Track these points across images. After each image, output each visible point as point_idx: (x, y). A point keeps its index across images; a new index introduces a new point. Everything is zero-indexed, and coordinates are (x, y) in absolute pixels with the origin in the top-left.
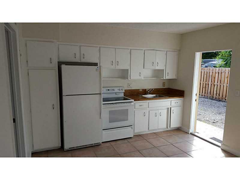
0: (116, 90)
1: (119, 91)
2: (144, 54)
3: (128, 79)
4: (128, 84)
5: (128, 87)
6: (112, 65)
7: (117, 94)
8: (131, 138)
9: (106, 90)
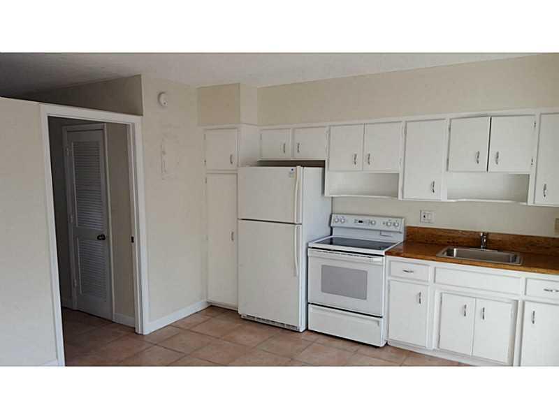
0: (380, 224)
1: (386, 228)
2: (450, 129)
3: (397, 197)
4: (421, 211)
5: (420, 221)
6: (355, 163)
7: (383, 233)
8: (378, 347)
9: (356, 220)
